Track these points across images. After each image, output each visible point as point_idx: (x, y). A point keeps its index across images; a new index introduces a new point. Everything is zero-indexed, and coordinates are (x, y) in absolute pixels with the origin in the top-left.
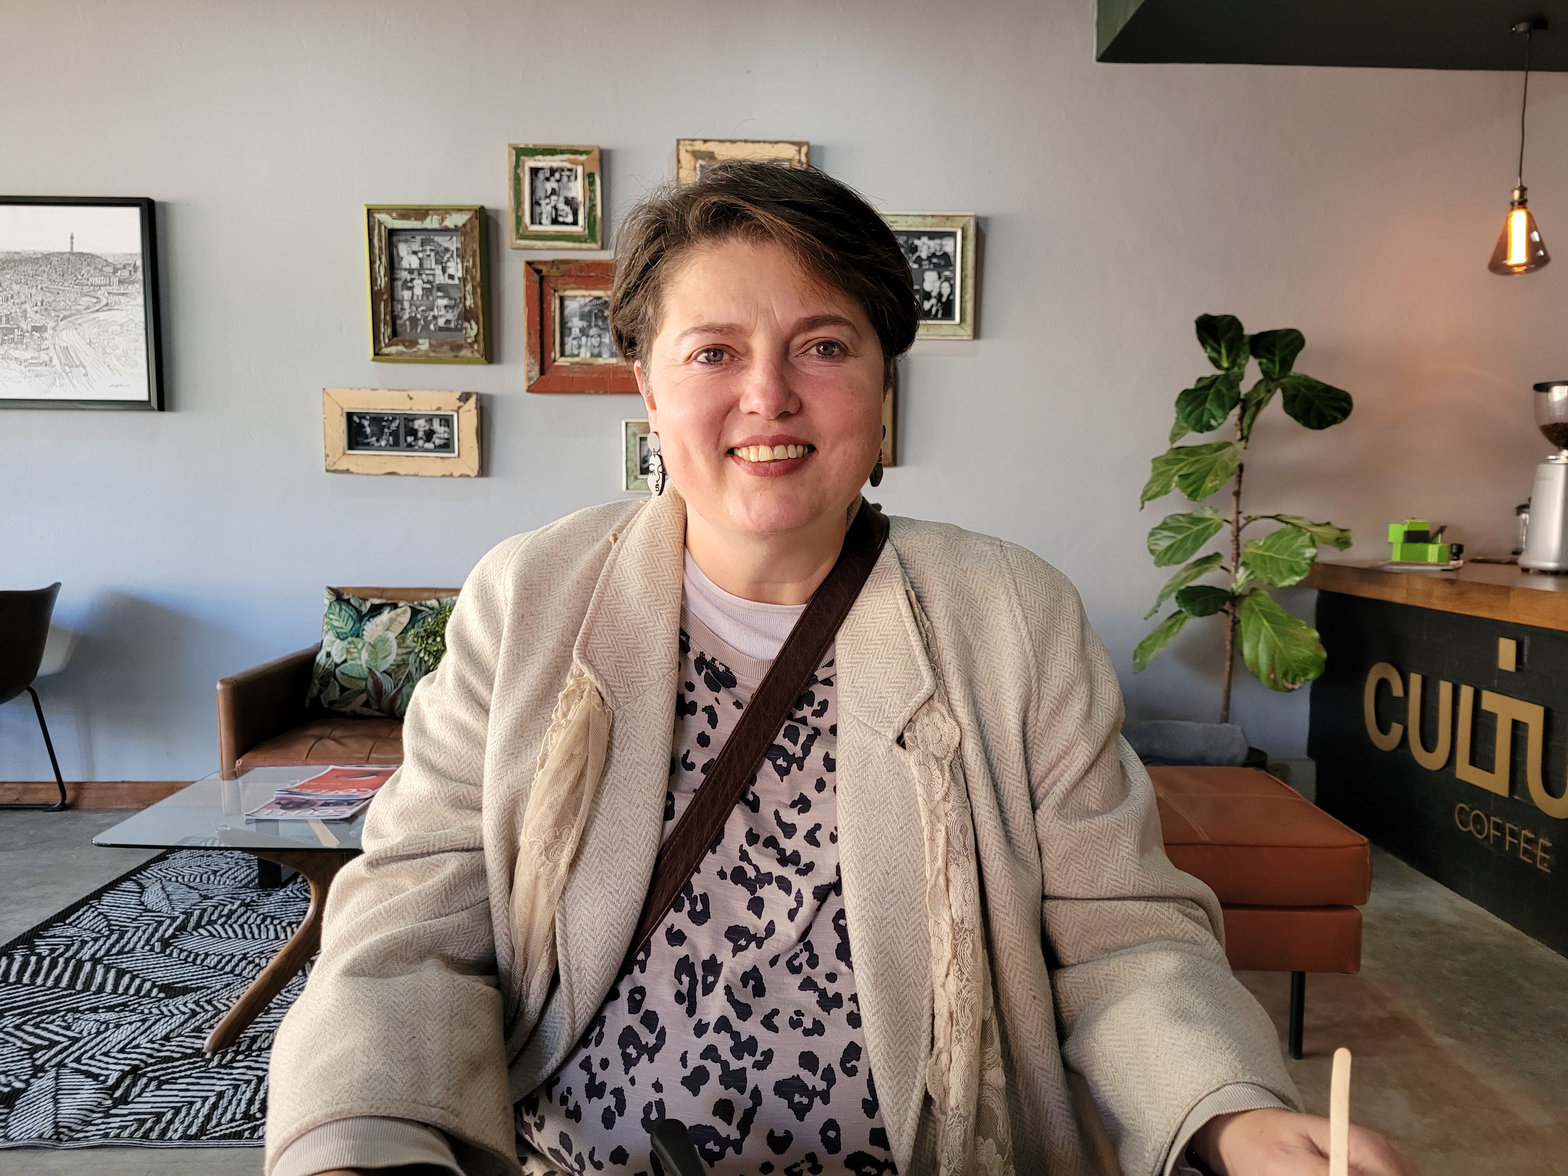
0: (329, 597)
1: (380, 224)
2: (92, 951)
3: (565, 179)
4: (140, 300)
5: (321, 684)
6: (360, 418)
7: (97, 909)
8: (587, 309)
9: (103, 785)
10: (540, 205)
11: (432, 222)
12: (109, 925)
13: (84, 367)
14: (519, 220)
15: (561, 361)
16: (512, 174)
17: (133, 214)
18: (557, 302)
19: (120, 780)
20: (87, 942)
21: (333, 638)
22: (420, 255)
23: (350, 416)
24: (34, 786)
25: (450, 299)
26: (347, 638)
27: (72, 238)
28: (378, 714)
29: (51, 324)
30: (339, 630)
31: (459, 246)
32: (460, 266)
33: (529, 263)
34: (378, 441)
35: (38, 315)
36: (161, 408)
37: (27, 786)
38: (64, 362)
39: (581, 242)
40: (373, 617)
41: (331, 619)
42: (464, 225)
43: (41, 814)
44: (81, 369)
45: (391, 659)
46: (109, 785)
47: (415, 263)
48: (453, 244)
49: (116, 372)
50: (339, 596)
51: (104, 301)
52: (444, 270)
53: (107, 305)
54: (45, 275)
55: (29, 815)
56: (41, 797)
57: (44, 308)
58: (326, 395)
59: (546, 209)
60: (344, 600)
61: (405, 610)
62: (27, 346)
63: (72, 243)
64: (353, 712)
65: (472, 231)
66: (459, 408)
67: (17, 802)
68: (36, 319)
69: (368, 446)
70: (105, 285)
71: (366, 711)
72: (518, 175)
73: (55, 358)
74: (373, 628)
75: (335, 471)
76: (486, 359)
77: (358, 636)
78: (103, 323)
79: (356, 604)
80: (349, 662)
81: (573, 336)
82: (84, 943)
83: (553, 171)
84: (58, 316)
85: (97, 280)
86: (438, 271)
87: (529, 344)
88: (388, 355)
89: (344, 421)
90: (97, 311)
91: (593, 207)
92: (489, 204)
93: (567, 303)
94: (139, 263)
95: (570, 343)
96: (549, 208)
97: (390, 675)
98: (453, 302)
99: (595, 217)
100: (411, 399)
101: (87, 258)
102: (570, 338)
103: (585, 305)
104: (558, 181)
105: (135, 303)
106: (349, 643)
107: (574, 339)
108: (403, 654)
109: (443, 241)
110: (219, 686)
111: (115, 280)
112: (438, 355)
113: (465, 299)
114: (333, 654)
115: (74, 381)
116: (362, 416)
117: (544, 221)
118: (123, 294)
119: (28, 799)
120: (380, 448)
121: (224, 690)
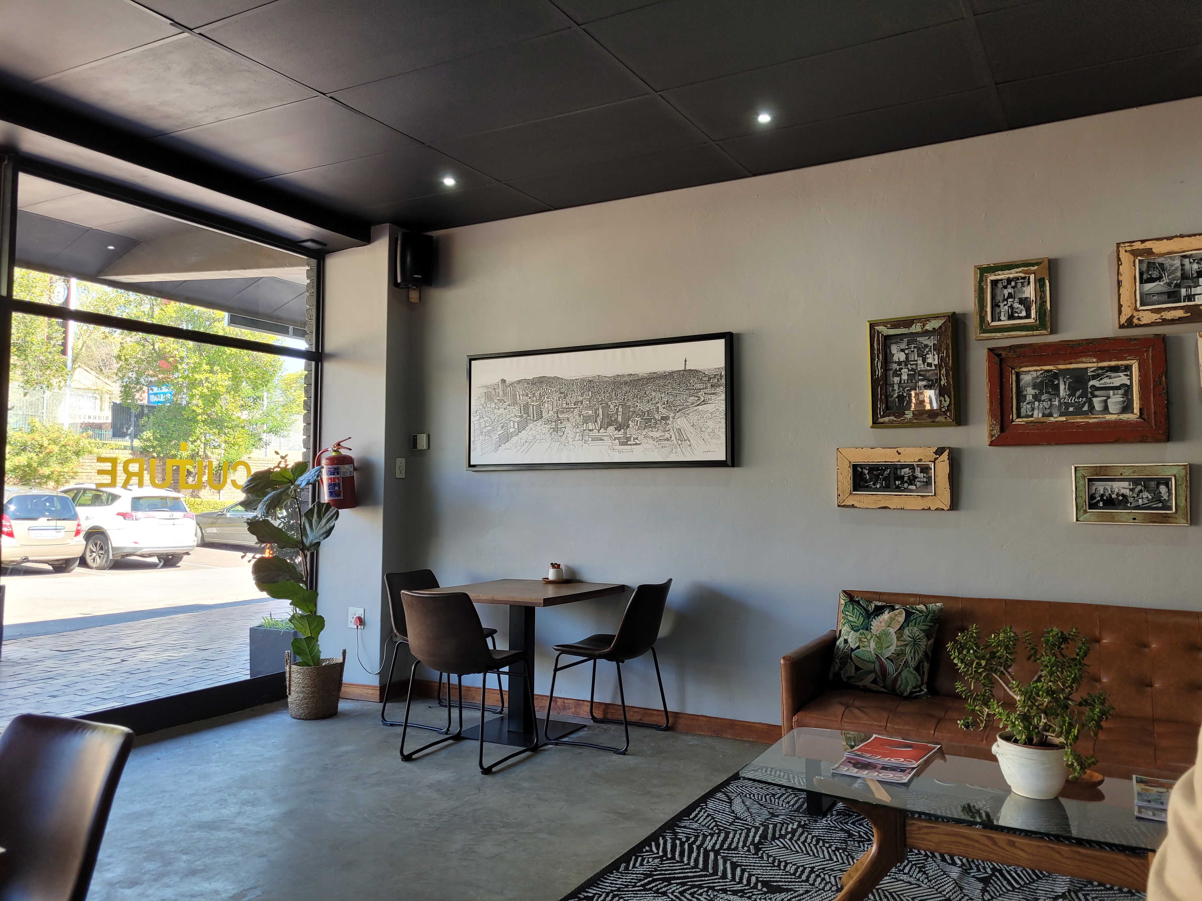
0: (845, 598)
1: (879, 333)
2: (711, 844)
3: (1019, 285)
4: (723, 396)
5: (841, 663)
6: (862, 469)
7: (706, 811)
8: (1038, 380)
9: (691, 716)
10: (999, 306)
11: (916, 328)
12: (716, 825)
13: (689, 441)
14: (982, 319)
15: (1018, 421)
16: (977, 287)
17: (720, 344)
18: (1014, 377)
19: (700, 714)
20: (707, 836)
21: (849, 630)
22: (907, 352)
23: (855, 467)
24: (650, 712)
25: (929, 380)
26: (859, 630)
27: (686, 361)
28: (882, 690)
29: (672, 415)
30: (853, 624)
31: (936, 342)
32: (936, 356)
33: (991, 350)
34: (874, 484)
35: (665, 410)
36: (733, 465)
37: (646, 711)
38: (678, 438)
39: (1033, 330)
40: (878, 615)
41: (847, 615)
42: (940, 327)
43: (654, 731)
44: (687, 442)
45: (893, 648)
46: (693, 716)
47: (902, 357)
48: (931, 342)
49: (707, 443)
50: (851, 597)
51: (702, 399)
52: (924, 361)
53: (704, 401)
54: (670, 385)
55: (648, 731)
56: (654, 720)
57: (669, 405)
58: (838, 452)
59: (1004, 309)
60: (856, 602)
61: (901, 611)
62: (658, 429)
63: (685, 364)
64: (864, 686)
65: (946, 331)
66: (936, 459)
67: (640, 722)
68: (664, 412)
69: (867, 488)
70: (703, 389)
71: (874, 687)
72: (982, 287)
73: (673, 435)
74: (879, 624)
75: (844, 506)
76: (956, 423)
77: (867, 629)
78: (700, 412)
79: (865, 606)
80: (862, 648)
81: (1027, 402)
82: (705, 836)
83: (1009, 281)
84: (676, 410)
85: (698, 386)
86: (920, 362)
87: (991, 410)
88: (882, 423)
89: (851, 471)
90: (698, 405)
91: (1043, 302)
92: (958, 310)
93: (1022, 377)
94: (723, 373)
95: (1025, 408)
96: (1006, 307)
97: (892, 661)
98: (931, 382)
99: (1045, 310)
100: (899, 454)
101: (694, 373)
102: (1025, 403)
103: (1038, 377)
104: (1013, 287)
105: (720, 398)
106: (861, 634)
107: (1028, 403)
108: (901, 646)
109: (924, 340)
110: (782, 661)
111: (709, 385)
112: (919, 421)
113: (941, 380)
114: (849, 640)
115: (683, 450)
116: (862, 466)
117: (1002, 318)
118: (713, 394)
119: (646, 720)
120: (876, 490)
121: (785, 664)
